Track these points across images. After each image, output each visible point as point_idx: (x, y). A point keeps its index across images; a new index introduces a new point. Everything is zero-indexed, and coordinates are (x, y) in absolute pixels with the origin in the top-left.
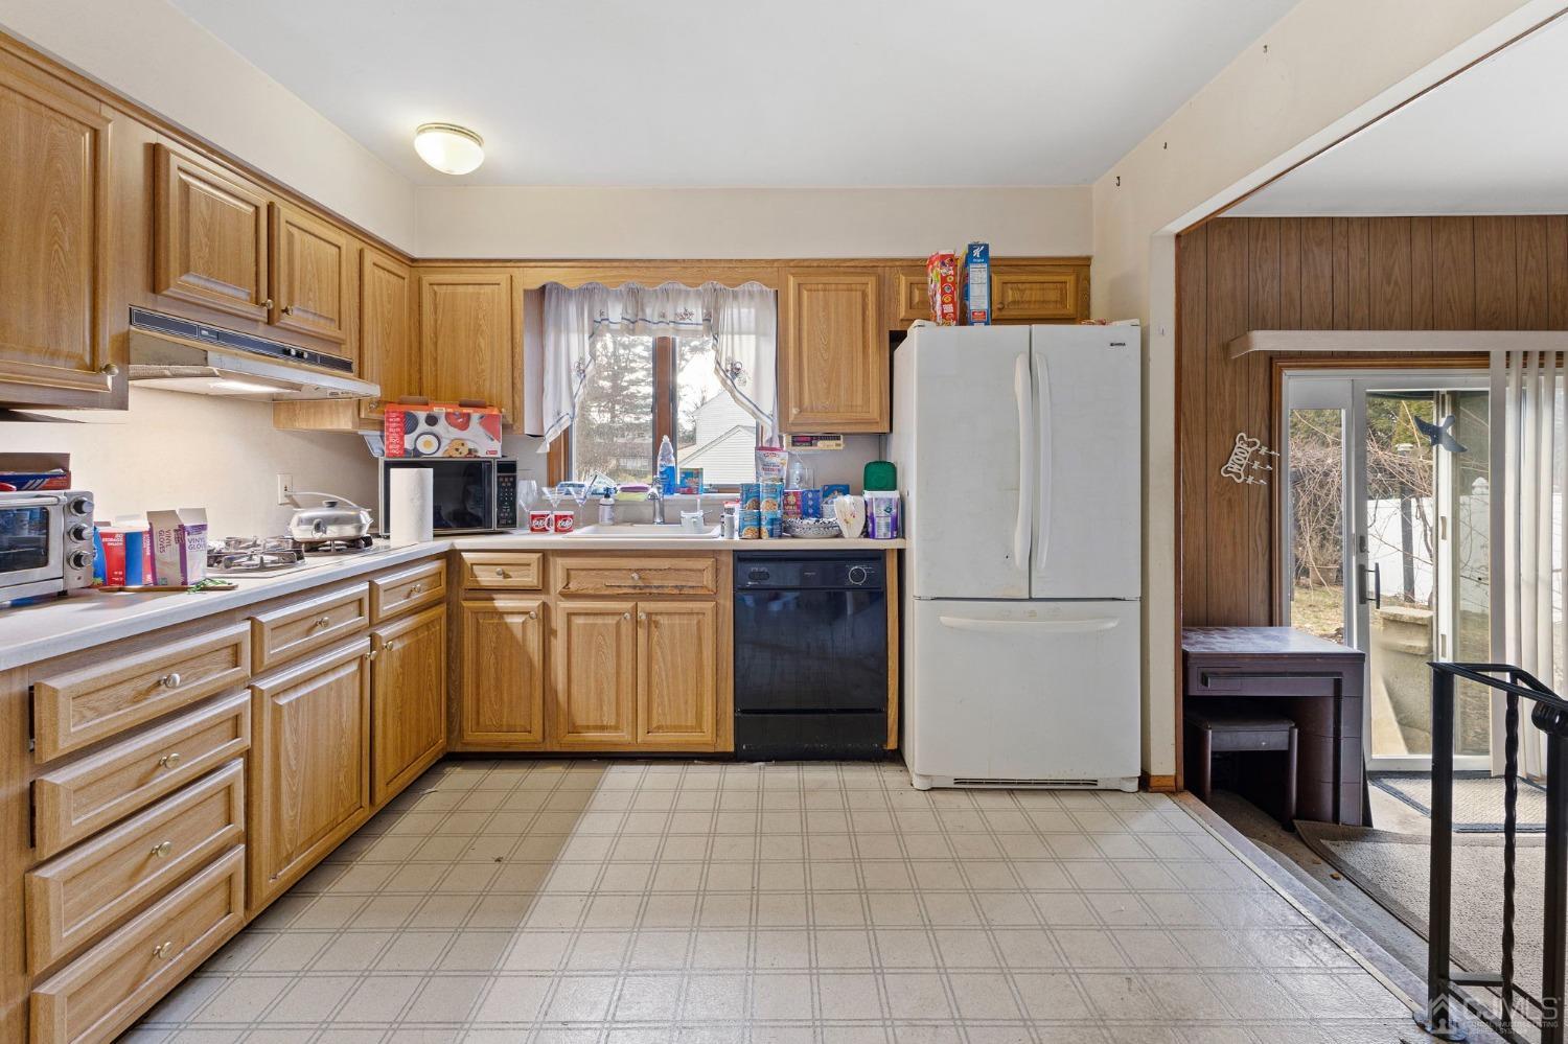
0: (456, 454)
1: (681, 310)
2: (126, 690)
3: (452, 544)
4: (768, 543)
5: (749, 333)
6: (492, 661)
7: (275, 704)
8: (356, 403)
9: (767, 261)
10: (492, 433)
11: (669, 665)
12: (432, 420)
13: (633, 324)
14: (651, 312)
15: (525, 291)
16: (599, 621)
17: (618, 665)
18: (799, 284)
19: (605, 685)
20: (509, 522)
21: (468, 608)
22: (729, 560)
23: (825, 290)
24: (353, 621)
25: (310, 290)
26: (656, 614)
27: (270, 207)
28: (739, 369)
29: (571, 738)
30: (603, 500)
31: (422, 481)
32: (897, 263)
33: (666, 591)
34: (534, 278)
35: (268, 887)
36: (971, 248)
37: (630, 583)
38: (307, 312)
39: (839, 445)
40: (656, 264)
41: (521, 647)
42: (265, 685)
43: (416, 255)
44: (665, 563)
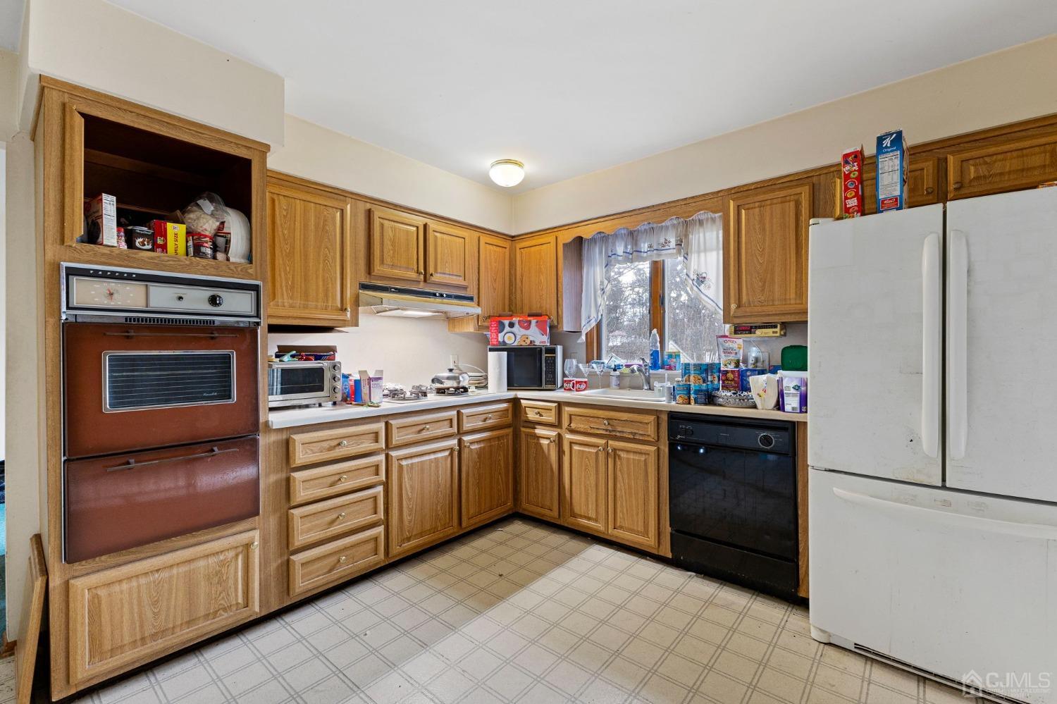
0: (524, 344)
1: (662, 241)
2: (326, 445)
3: (516, 395)
4: (694, 408)
5: (711, 250)
6: (534, 464)
7: (400, 464)
8: (476, 318)
9: (713, 193)
10: (543, 331)
11: (627, 487)
12: (512, 325)
13: (634, 255)
14: (644, 246)
15: (564, 244)
16: (586, 449)
17: (597, 478)
18: (738, 206)
19: (590, 492)
20: (552, 383)
21: (524, 432)
22: (665, 418)
23: (760, 207)
24: (446, 430)
25: (447, 262)
26: (619, 450)
27: (425, 226)
28: (705, 278)
29: (572, 520)
30: (612, 373)
31: (500, 359)
32: (832, 169)
33: (625, 435)
34: (568, 236)
35: (397, 550)
36: (880, 140)
37: (604, 427)
38: (444, 274)
39: (776, 332)
40: (635, 212)
41: (546, 458)
42: (394, 454)
43: (513, 234)
44: (625, 416)
